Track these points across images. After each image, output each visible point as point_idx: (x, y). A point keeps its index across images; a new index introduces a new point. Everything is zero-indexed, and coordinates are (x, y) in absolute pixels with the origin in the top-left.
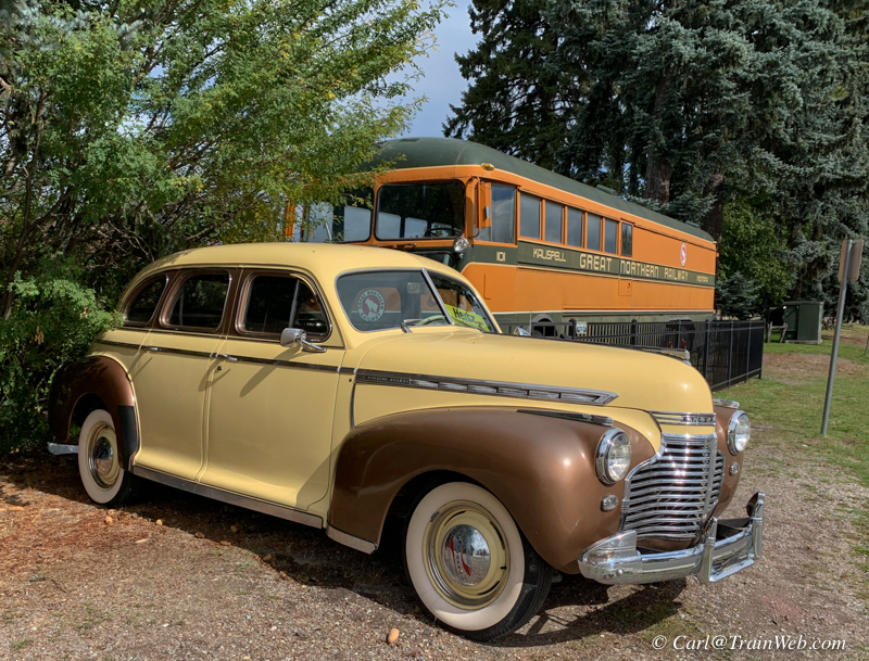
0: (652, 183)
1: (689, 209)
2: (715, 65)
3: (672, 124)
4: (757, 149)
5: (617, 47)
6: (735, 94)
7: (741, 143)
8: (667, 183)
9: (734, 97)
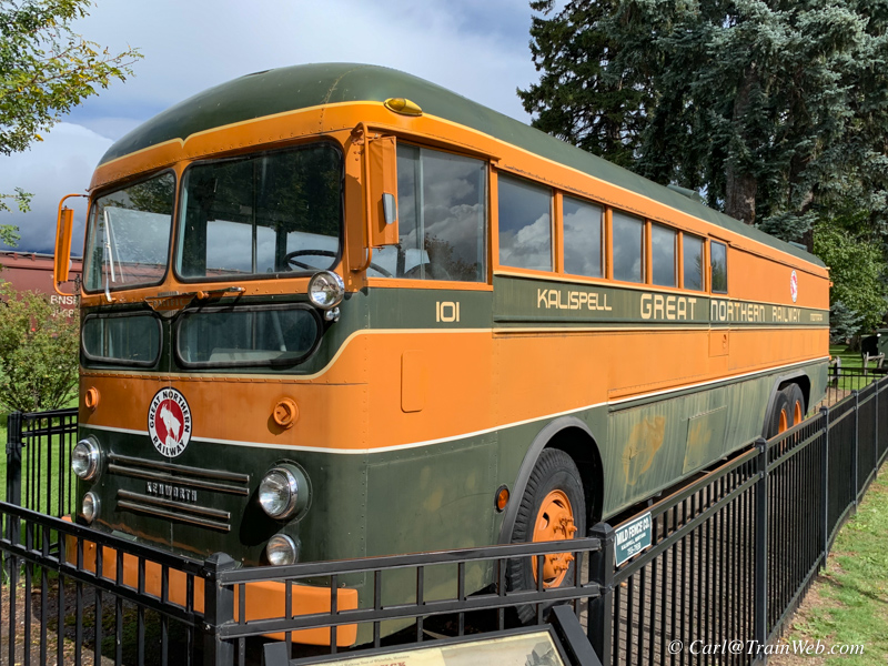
0: (734, 202)
1: (783, 230)
2: (814, 52)
3: (755, 133)
4: (871, 152)
5: (688, 41)
6: (839, 87)
7: (849, 147)
8: (751, 201)
9: (839, 90)
